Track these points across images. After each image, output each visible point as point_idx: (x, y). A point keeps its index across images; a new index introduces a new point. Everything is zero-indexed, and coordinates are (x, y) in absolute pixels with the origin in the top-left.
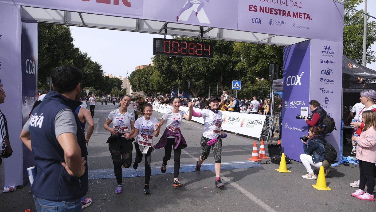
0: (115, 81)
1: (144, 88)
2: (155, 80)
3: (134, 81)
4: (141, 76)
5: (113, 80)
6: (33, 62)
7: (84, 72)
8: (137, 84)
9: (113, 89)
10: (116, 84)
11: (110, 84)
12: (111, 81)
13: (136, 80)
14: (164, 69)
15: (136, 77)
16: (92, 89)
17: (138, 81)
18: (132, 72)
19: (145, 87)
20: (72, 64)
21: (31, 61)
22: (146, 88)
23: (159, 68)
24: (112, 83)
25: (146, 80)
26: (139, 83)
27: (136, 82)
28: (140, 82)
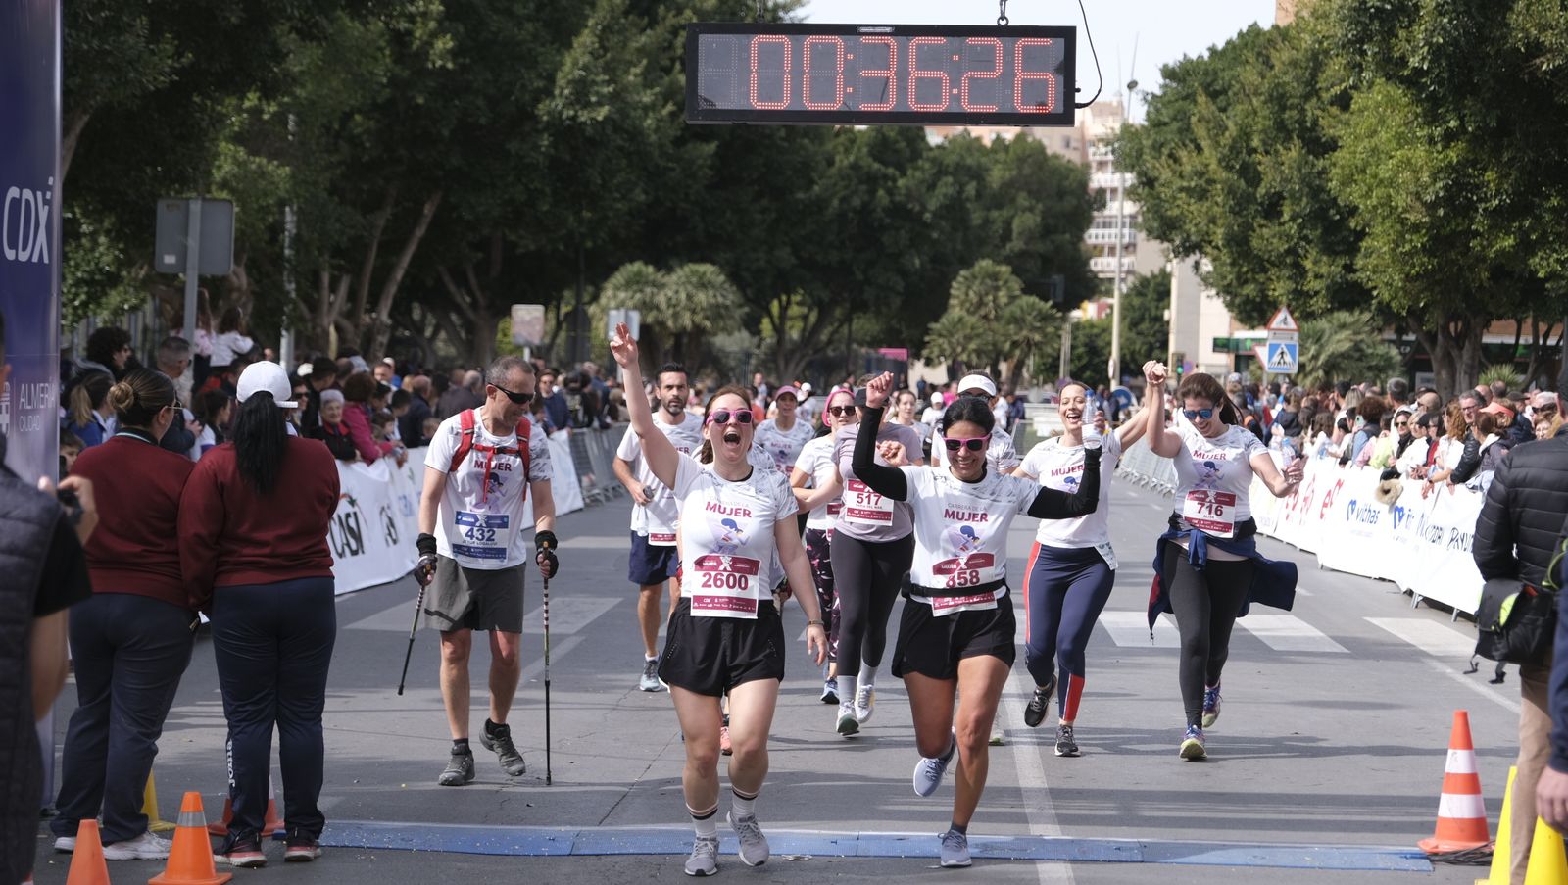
0: (996, 176)
1: (1300, 272)
2: (1381, 181)
3: (1179, 183)
4: (1263, 121)
5: (978, 174)
6: (39, 194)
7: (559, 103)
8: (1213, 221)
9: (957, 289)
10: (1008, 223)
11: (928, 216)
12: (946, 187)
13: (1200, 175)
14: (1416, 47)
15: (1200, 132)
16: (702, 298)
17: (1231, 191)
18: (1169, 73)
19: (1308, 264)
20: (432, 25)
21: (27, 194)
22: (1324, 270)
23: (1361, 40)
24: (955, 209)
25: (1323, 172)
26: (1240, 203)
27: (1202, 195)
28: (1250, 198)
